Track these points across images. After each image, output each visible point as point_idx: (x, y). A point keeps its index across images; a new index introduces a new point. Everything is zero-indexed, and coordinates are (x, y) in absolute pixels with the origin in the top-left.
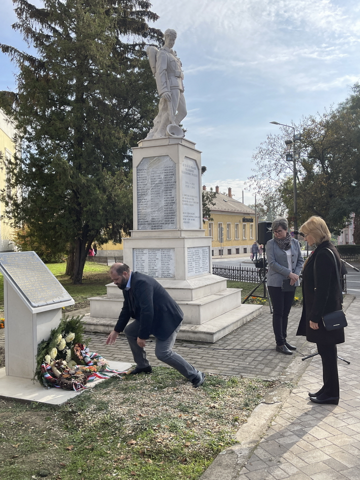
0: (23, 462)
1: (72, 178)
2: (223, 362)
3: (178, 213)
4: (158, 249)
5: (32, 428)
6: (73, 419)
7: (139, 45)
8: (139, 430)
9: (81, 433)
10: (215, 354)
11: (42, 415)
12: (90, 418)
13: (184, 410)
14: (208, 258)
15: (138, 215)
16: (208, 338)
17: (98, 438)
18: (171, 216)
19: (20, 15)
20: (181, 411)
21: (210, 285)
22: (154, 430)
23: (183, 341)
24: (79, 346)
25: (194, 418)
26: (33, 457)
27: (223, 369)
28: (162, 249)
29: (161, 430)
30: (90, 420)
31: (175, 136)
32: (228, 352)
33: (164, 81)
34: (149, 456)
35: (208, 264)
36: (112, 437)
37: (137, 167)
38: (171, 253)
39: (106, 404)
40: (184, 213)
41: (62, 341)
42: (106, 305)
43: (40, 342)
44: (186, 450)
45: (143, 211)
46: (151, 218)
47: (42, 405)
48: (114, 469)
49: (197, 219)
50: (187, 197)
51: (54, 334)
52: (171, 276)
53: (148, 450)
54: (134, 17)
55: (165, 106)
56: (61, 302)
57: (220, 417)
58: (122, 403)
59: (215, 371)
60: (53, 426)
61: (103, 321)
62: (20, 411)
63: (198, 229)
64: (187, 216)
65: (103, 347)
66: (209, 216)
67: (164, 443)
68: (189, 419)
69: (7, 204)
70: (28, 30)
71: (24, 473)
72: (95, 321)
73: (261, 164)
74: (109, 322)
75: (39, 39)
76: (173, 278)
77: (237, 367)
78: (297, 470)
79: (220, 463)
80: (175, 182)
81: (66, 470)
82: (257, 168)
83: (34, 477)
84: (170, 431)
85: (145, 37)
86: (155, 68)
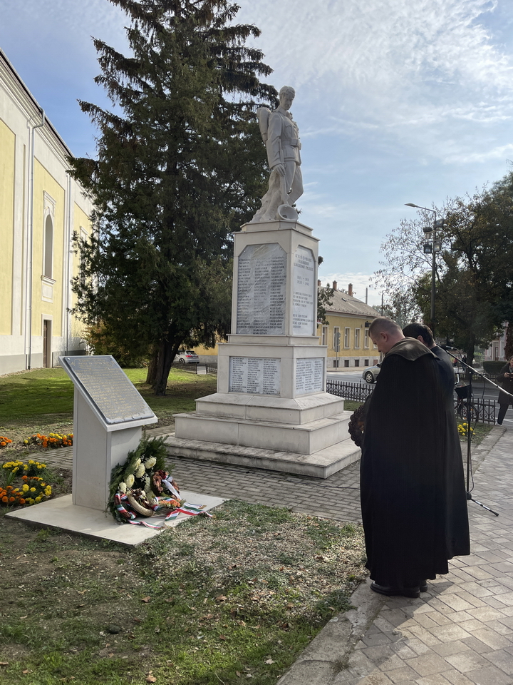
0: (90, 614)
1: (159, 266)
2: (336, 503)
3: (286, 315)
4: (260, 359)
5: (102, 571)
6: (151, 564)
7: (247, 104)
8: (232, 583)
9: (160, 583)
10: (327, 493)
11: (114, 557)
12: (171, 564)
13: (286, 562)
14: (321, 372)
15: (238, 315)
16: (318, 472)
17: (181, 590)
18: (278, 317)
19: (104, 66)
20: (282, 562)
21: (323, 405)
22: (250, 585)
23: (287, 473)
24: (160, 475)
25: (299, 573)
26: (102, 608)
27: (335, 512)
28: (265, 359)
29: (257, 586)
30: (171, 566)
31: (288, 220)
32: (343, 491)
33: (277, 151)
34: (243, 618)
35: (321, 380)
36: (197, 590)
37: (239, 257)
38: (277, 364)
39: (191, 548)
40: (294, 315)
41: (140, 466)
42: (194, 424)
43: (114, 467)
44: (288, 613)
45: (244, 311)
46: (253, 320)
47: (113, 545)
48: (199, 630)
49: (310, 324)
50: (299, 295)
51: (131, 457)
52: (276, 392)
53: (240, 610)
54: (242, 70)
55: (277, 182)
56: (141, 419)
57: (331, 574)
58: (211, 548)
59: (326, 514)
60: (127, 571)
61: (190, 444)
62: (89, 550)
63: (310, 335)
64: (298, 320)
65: (189, 476)
66: (324, 318)
67: (261, 602)
68: (293, 574)
69: (80, 295)
70: (114, 85)
71: (91, 629)
72: (180, 443)
73: (392, 256)
74: (198, 446)
75: (126, 95)
76: (278, 395)
77: (354, 512)
78: (428, 649)
79: (330, 633)
80: (285, 277)
81: (141, 628)
82: (386, 261)
83: (102, 633)
84: (268, 587)
85: (255, 95)
86: (266, 134)
